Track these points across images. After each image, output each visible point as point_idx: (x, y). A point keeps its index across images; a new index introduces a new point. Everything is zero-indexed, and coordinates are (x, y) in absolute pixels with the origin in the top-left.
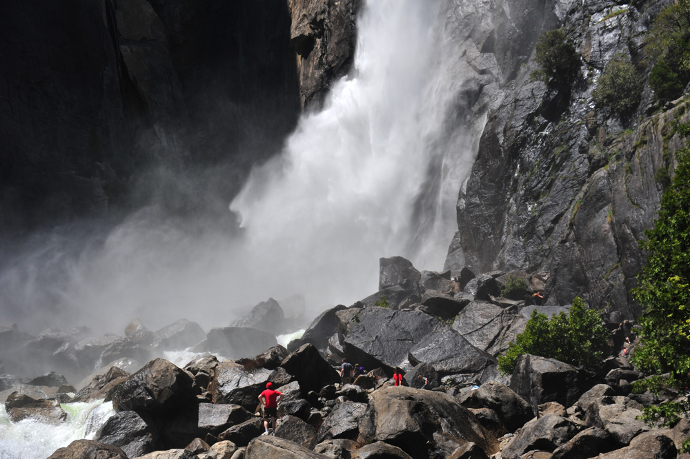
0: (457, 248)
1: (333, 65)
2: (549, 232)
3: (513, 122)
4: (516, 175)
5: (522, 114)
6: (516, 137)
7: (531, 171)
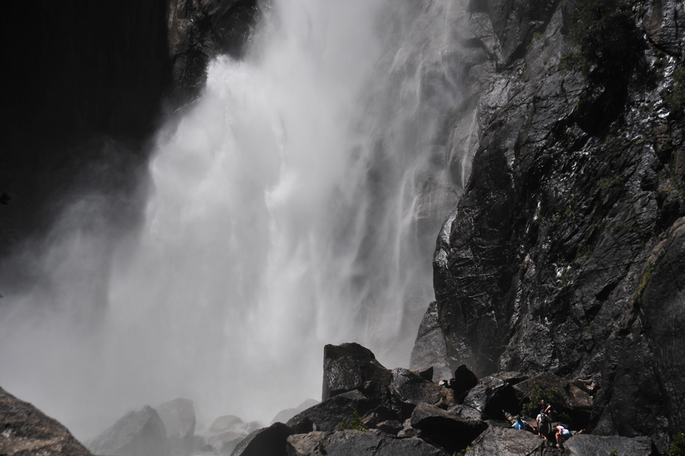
0: (433, 328)
1: (211, 13)
2: (592, 312)
3: (531, 134)
4: (535, 218)
5: (546, 120)
6: (535, 158)
7: (561, 214)
